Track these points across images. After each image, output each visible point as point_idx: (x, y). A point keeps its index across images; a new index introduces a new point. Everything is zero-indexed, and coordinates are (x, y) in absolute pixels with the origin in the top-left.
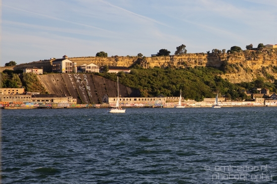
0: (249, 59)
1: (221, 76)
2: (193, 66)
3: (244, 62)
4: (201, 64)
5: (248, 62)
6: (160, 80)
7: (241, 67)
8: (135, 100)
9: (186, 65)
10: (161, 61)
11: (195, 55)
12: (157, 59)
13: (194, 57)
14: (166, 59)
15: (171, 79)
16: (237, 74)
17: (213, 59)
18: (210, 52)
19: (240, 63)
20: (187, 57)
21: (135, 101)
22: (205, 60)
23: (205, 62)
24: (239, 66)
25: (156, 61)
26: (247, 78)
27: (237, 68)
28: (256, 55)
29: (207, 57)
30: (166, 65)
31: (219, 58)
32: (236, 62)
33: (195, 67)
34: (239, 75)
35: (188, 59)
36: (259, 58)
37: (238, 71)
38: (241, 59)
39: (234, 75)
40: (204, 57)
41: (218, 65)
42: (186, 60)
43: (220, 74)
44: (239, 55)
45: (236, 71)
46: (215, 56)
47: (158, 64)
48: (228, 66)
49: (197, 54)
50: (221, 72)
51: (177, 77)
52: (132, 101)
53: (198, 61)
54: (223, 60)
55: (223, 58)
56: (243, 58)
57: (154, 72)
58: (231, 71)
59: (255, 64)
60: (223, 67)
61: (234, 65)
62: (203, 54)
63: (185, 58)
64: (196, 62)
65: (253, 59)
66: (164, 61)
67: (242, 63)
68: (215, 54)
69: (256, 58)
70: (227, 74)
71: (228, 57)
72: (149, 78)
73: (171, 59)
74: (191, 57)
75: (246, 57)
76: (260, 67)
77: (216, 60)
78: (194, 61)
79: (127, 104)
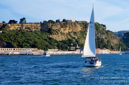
0: (62, 27)
1: (50, 36)
2: (34, 30)
3: (60, 29)
4: (38, 29)
5: (62, 29)
6: (20, 38)
7: (58, 32)
8: (14, 49)
9: (30, 29)
10: (16, 26)
11: (34, 24)
12: (14, 25)
13: (34, 25)
14: (19, 26)
15: (26, 37)
16: (57, 35)
17: (43, 26)
18: (42, 23)
19: (58, 29)
20: (30, 25)
21: (14, 51)
22: (39, 27)
23: (39, 28)
24: (58, 31)
25: (13, 26)
26: (62, 38)
27: (57, 32)
28: (66, 25)
29: (40, 25)
30: (19, 29)
31: (48, 26)
32: (56, 28)
33: (35, 31)
34: (58, 36)
35: (31, 26)
36: (67, 27)
37: (58, 34)
38: (59, 27)
39: (56, 36)
40: (39, 25)
41: (47, 30)
42: (30, 27)
43: (49, 35)
44: (57, 25)
45: (57, 33)
46: (45, 25)
47: (14, 28)
48: (52, 31)
49: (35, 23)
50: (49, 34)
51: (29, 36)
52: (12, 50)
53: (36, 27)
54: (50, 27)
55: (49, 26)
56: (59, 26)
57: (16, 32)
58: (54, 34)
59: (65, 30)
60: (50, 31)
61: (55, 30)
62: (38, 23)
63: (29, 25)
64: (35, 28)
65: (64, 27)
66: (17, 27)
67: (59, 29)
68: (45, 24)
69: (66, 27)
70: (53, 35)
71: (52, 26)
72: (14, 36)
73: (21, 26)
74: (32, 25)
75: (61, 26)
76: (67, 32)
77: (45, 27)
78: (34, 27)
79: (9, 52)
